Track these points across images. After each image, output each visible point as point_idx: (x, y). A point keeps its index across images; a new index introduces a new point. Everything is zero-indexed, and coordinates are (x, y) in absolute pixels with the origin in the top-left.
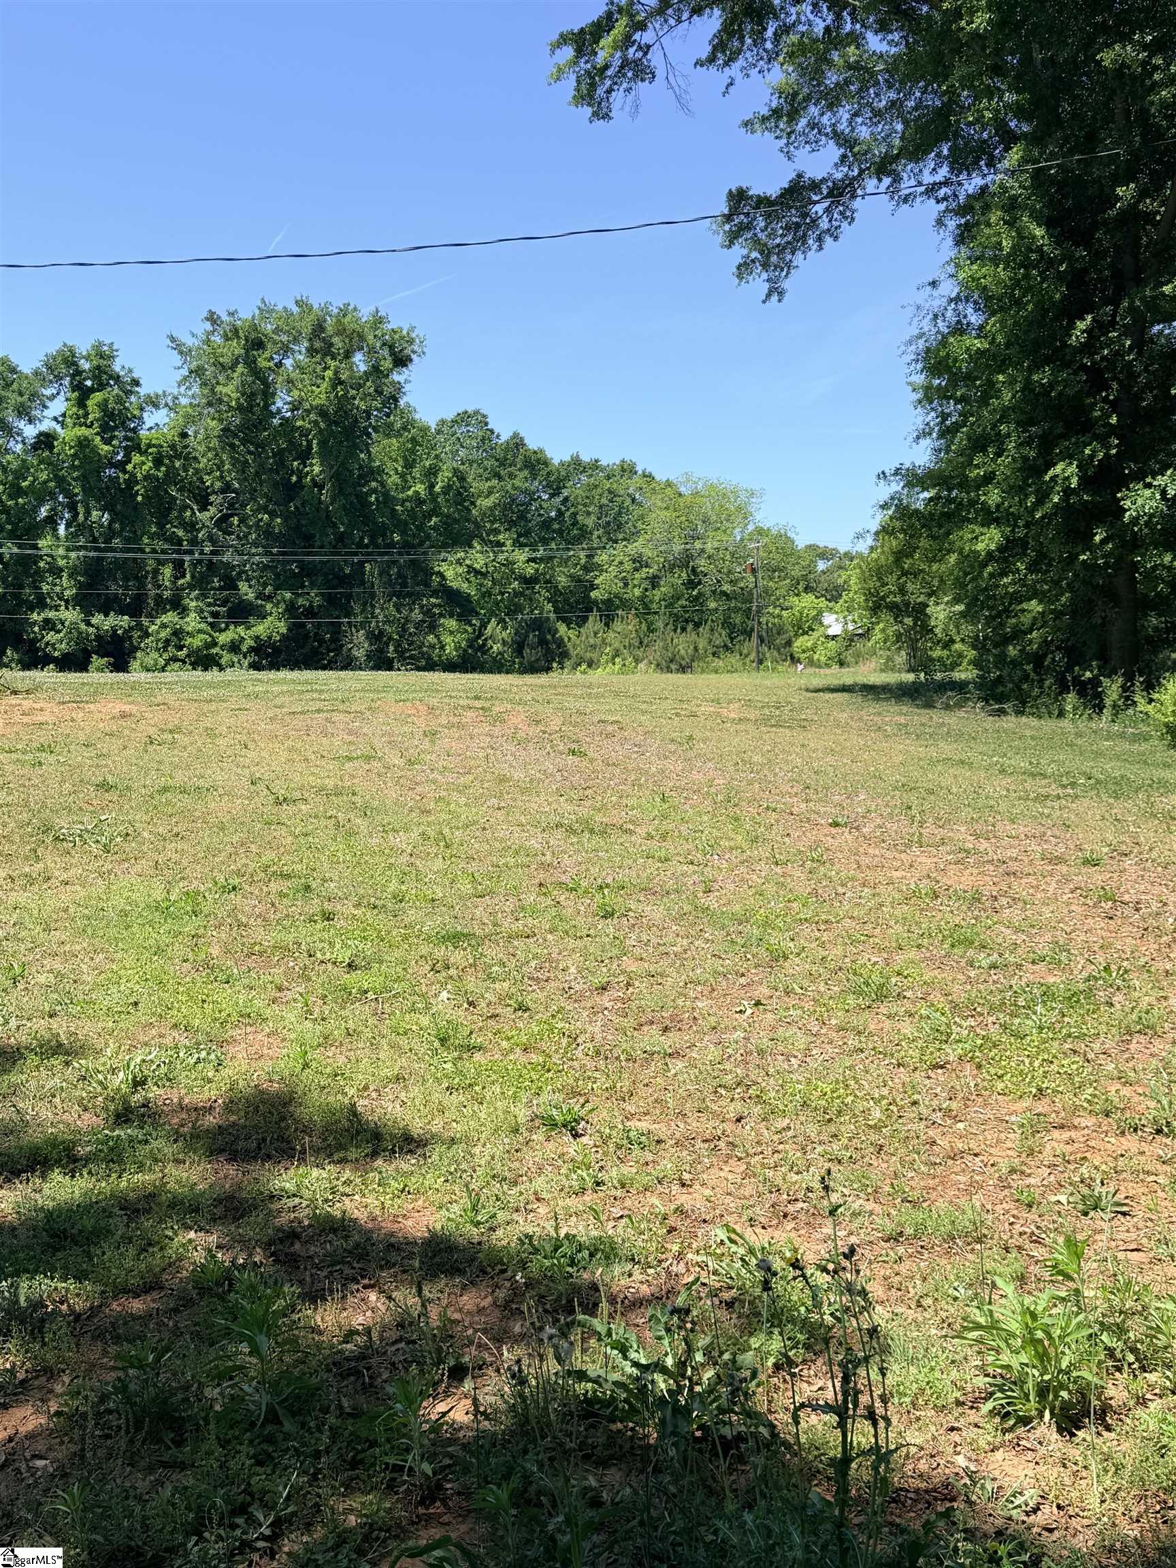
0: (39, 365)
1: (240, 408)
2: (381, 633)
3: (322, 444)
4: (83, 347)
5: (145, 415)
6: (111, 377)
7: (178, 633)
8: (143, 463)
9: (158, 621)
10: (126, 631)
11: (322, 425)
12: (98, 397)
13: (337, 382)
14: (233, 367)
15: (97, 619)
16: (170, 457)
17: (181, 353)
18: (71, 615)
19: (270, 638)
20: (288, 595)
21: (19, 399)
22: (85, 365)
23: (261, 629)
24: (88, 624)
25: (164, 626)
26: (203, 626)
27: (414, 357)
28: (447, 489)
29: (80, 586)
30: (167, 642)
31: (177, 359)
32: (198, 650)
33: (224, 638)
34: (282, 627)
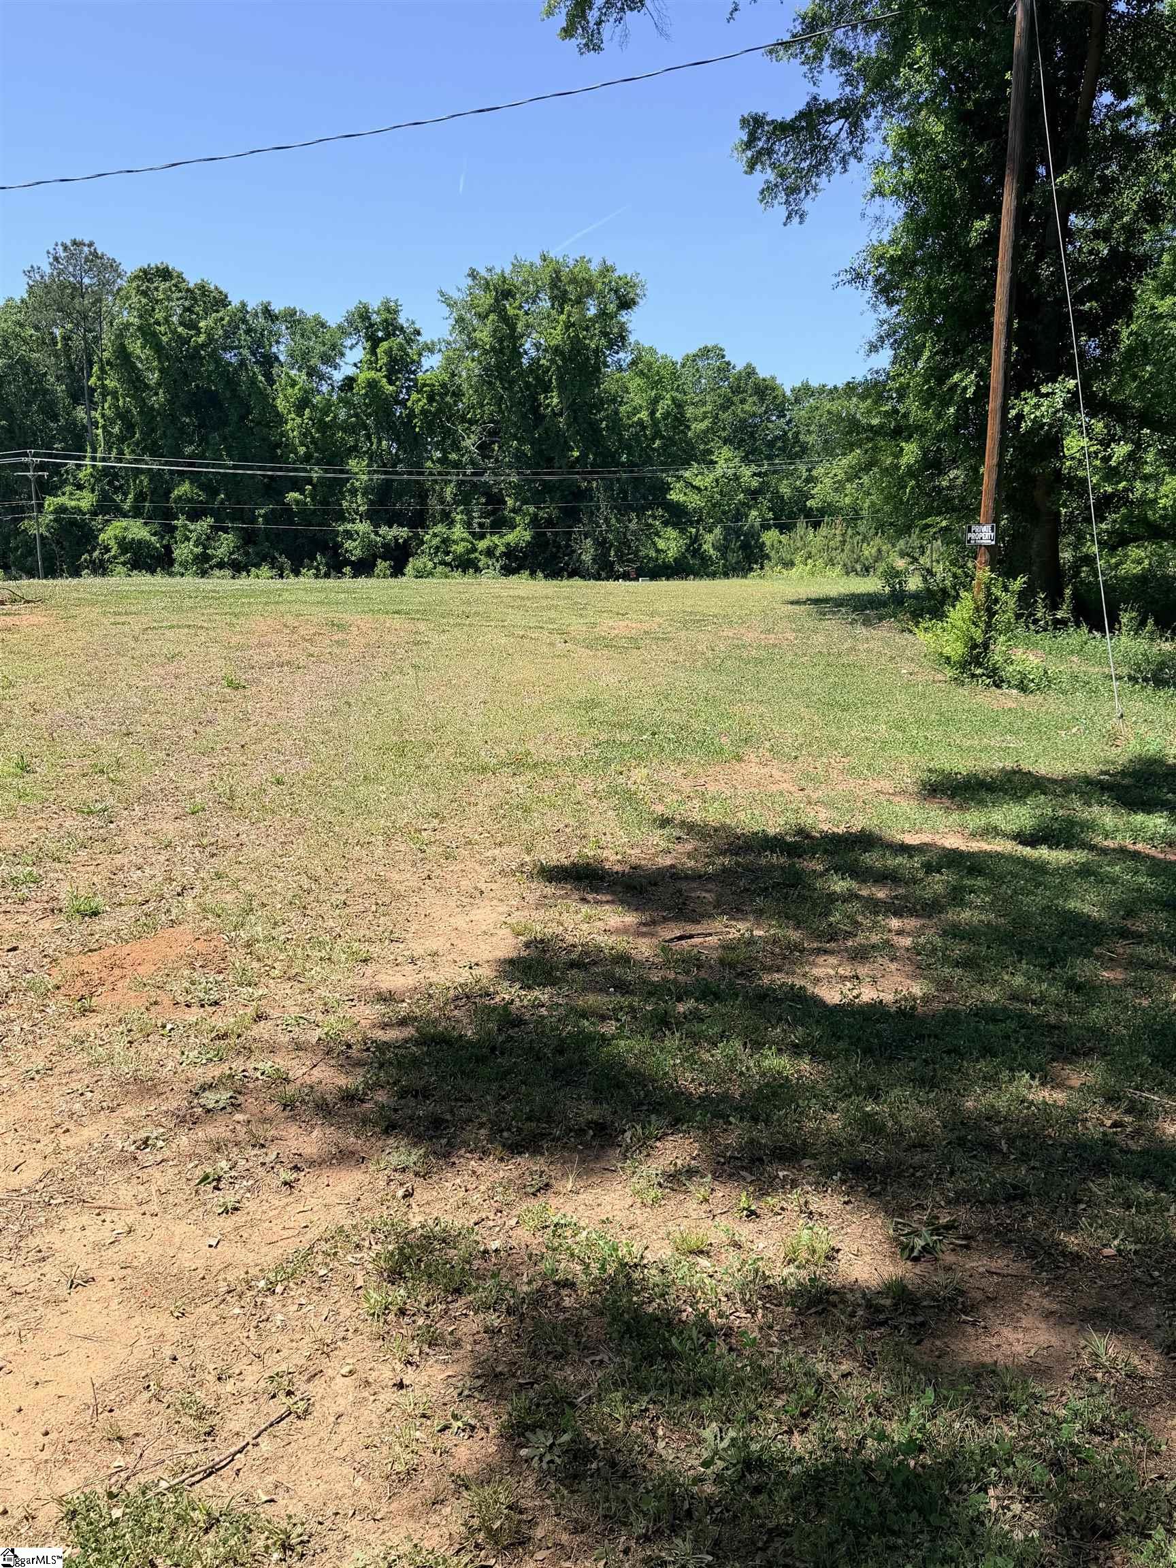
0: (342, 320)
1: (493, 348)
2: (605, 539)
3: (560, 379)
4: (375, 304)
5: (423, 359)
6: (396, 328)
7: (446, 541)
8: (419, 400)
9: (431, 532)
10: (405, 541)
11: (560, 363)
12: (385, 345)
13: (568, 325)
14: (487, 316)
15: (383, 530)
16: (440, 394)
17: (448, 305)
18: (363, 527)
19: (517, 545)
20: (532, 509)
21: (323, 349)
22: (376, 318)
23: (511, 537)
24: (377, 534)
25: (435, 535)
26: (465, 535)
27: (637, 299)
28: (666, 415)
29: (371, 503)
30: (437, 548)
31: (446, 311)
32: (461, 555)
33: (482, 545)
34: (528, 536)
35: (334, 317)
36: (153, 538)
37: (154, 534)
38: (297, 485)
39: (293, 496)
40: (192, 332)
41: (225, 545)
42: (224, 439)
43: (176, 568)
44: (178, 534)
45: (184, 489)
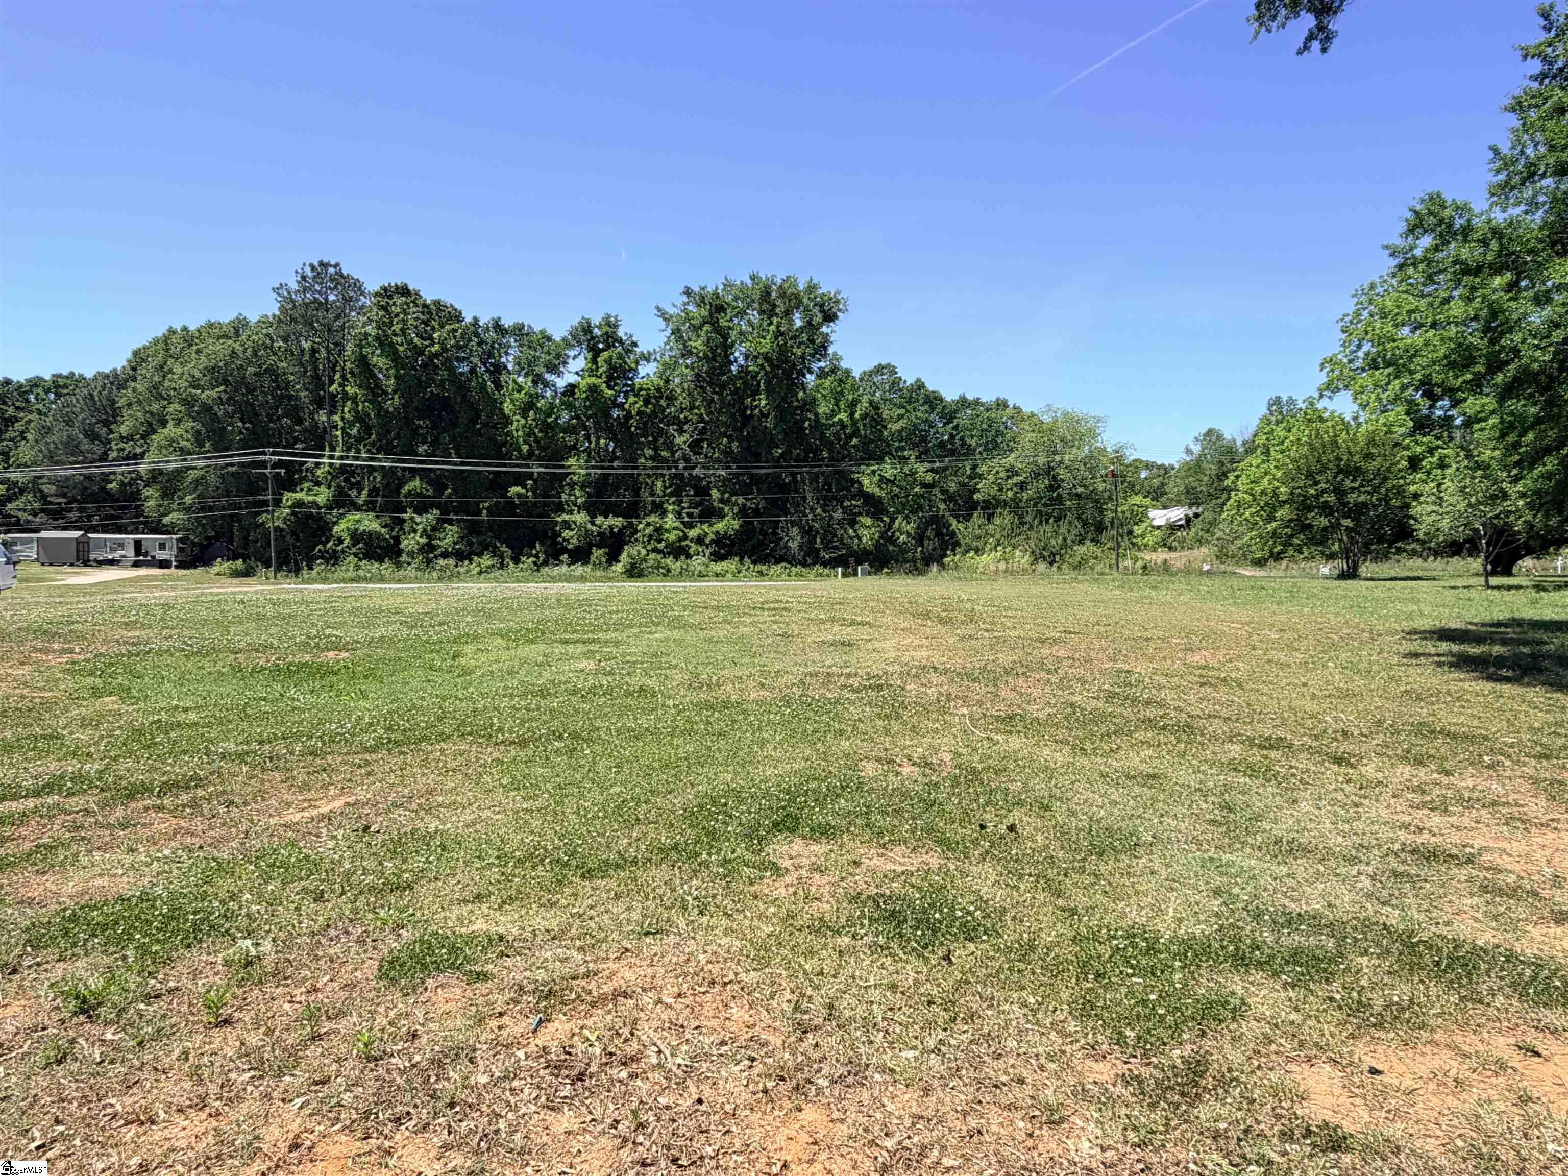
0: (566, 334)
1: (706, 356)
2: (811, 527)
3: (768, 383)
4: (596, 320)
5: (640, 367)
6: (616, 340)
7: (659, 530)
8: (636, 402)
9: (644, 522)
10: (620, 530)
11: (768, 369)
12: (605, 355)
13: (779, 334)
14: (701, 328)
15: (599, 520)
16: (655, 397)
17: (665, 319)
18: (580, 517)
19: (726, 533)
20: (741, 500)
21: (548, 358)
22: (597, 332)
23: (720, 526)
24: (593, 523)
25: (648, 524)
26: (677, 524)
27: (839, 314)
28: (864, 416)
29: (590, 495)
30: (650, 536)
31: (662, 323)
32: (673, 543)
33: (693, 533)
34: (736, 524)
35: (559, 333)
36: (383, 530)
37: (385, 527)
38: (519, 479)
39: (515, 490)
40: (427, 343)
41: (449, 537)
42: (453, 439)
43: (404, 558)
44: (407, 527)
45: (415, 484)
